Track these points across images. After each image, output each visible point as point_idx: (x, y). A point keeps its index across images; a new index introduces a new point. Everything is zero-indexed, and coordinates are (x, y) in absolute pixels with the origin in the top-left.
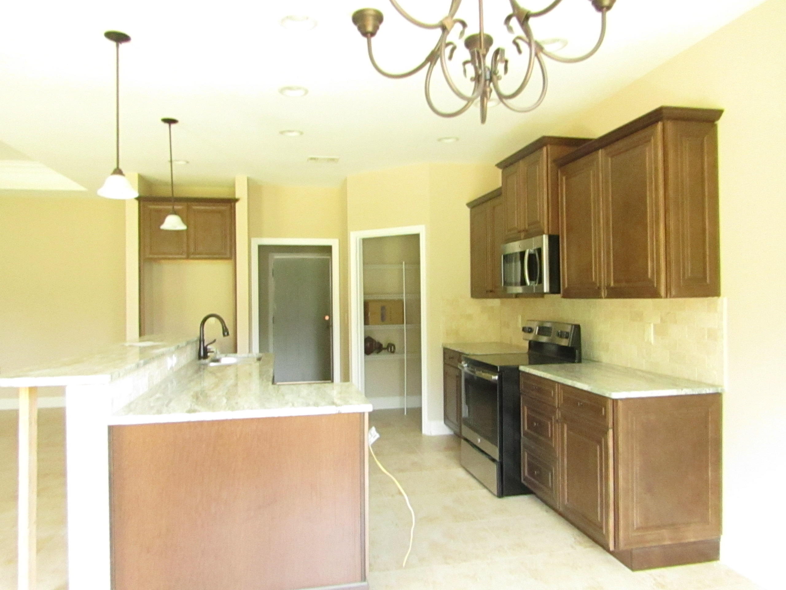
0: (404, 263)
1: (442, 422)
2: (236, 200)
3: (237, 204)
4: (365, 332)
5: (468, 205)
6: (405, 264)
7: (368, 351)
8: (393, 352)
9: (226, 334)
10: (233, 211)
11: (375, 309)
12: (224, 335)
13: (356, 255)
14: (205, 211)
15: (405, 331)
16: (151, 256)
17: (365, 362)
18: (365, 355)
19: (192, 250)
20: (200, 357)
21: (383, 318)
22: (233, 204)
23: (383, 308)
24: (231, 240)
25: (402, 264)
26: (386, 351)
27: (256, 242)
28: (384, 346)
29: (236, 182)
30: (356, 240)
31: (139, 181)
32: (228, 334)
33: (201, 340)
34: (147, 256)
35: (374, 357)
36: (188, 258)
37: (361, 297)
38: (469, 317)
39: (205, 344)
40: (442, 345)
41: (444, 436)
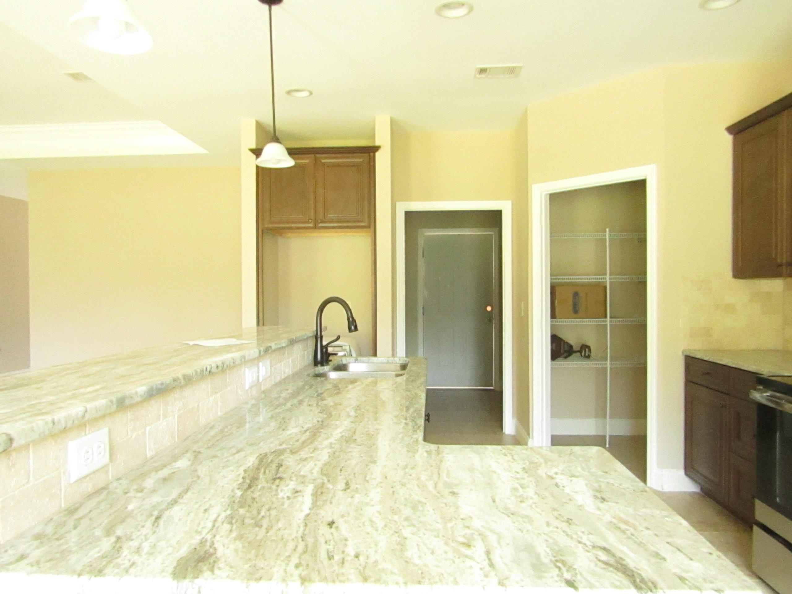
0: (607, 230)
1: (682, 472)
2: (376, 149)
3: (378, 154)
4: (552, 327)
5: (731, 129)
6: (610, 231)
7: (555, 355)
8: (588, 357)
9: (353, 328)
10: (372, 164)
11: (566, 295)
12: (350, 330)
13: (541, 218)
14: (338, 165)
15: (609, 328)
16: (270, 226)
17: (552, 369)
18: (551, 361)
19: (321, 217)
20: (316, 363)
21: (576, 310)
22: (372, 154)
23: (576, 294)
24: (369, 203)
25: (605, 231)
26: (578, 354)
27: (403, 207)
28: (575, 348)
29: (377, 122)
30: (541, 195)
31: (257, 130)
32: (356, 329)
33: (318, 337)
34: (266, 226)
35: (561, 363)
36: (315, 227)
37: (546, 279)
38: (730, 309)
39: (324, 343)
40: (683, 353)
41: (685, 493)
